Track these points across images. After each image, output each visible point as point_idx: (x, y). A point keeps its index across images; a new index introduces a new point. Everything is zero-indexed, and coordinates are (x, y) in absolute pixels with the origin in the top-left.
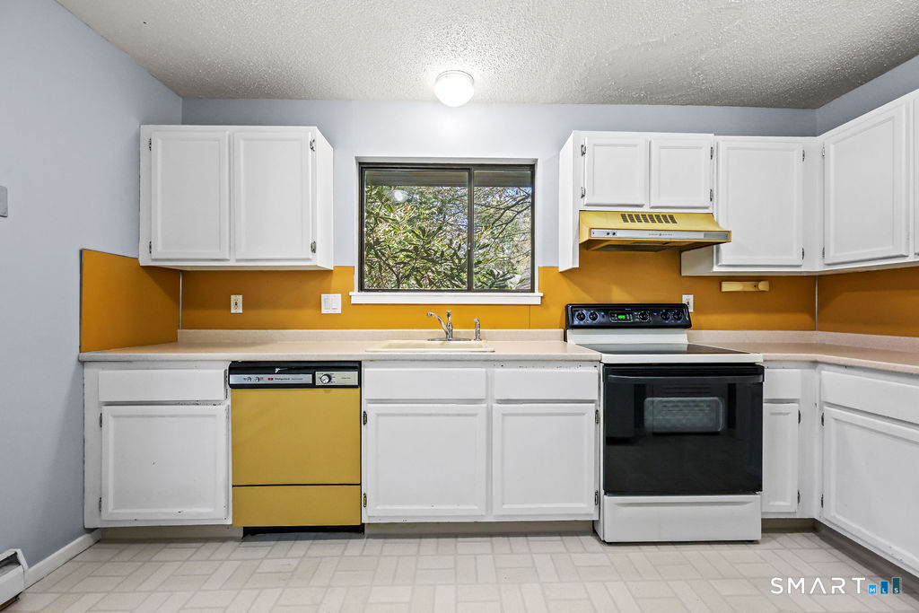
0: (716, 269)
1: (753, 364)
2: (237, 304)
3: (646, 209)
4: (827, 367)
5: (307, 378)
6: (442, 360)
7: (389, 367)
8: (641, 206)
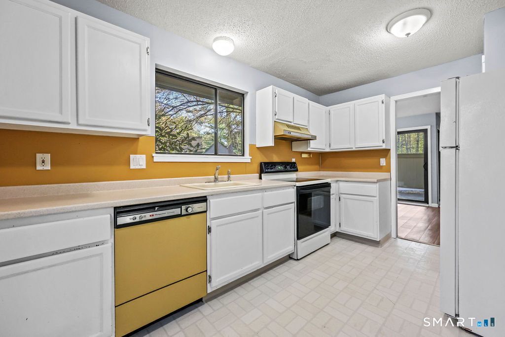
0: (309, 149)
1: (327, 183)
2: (44, 162)
3: (292, 124)
4: (340, 182)
5: (177, 211)
6: (244, 191)
7: (220, 198)
8: (290, 122)
